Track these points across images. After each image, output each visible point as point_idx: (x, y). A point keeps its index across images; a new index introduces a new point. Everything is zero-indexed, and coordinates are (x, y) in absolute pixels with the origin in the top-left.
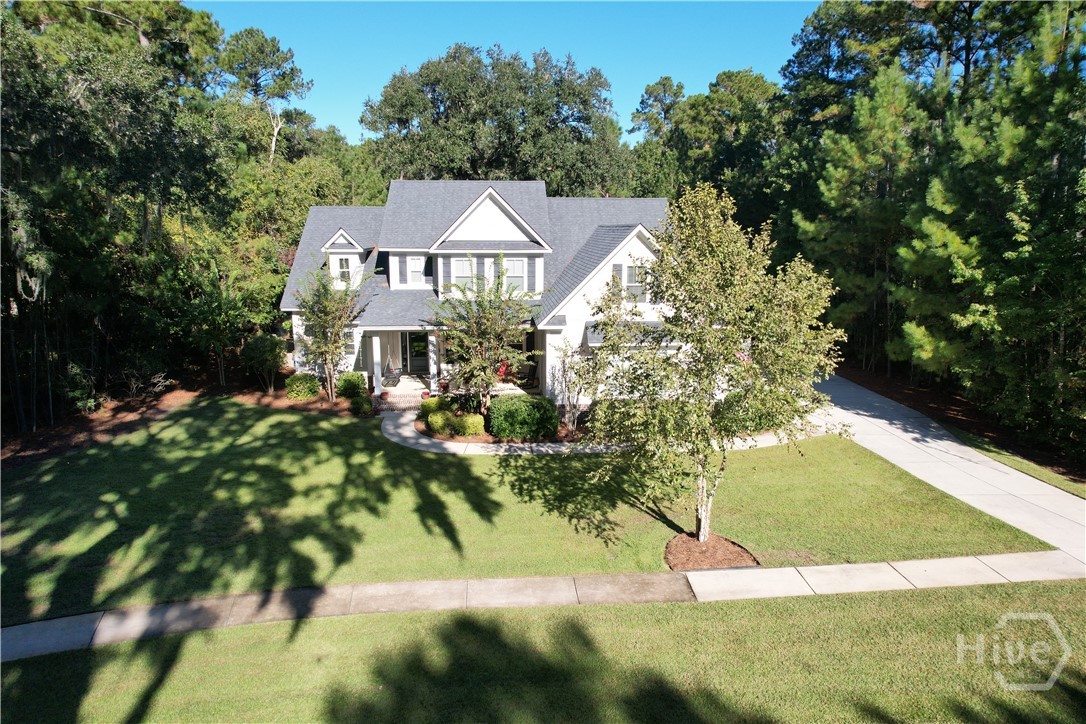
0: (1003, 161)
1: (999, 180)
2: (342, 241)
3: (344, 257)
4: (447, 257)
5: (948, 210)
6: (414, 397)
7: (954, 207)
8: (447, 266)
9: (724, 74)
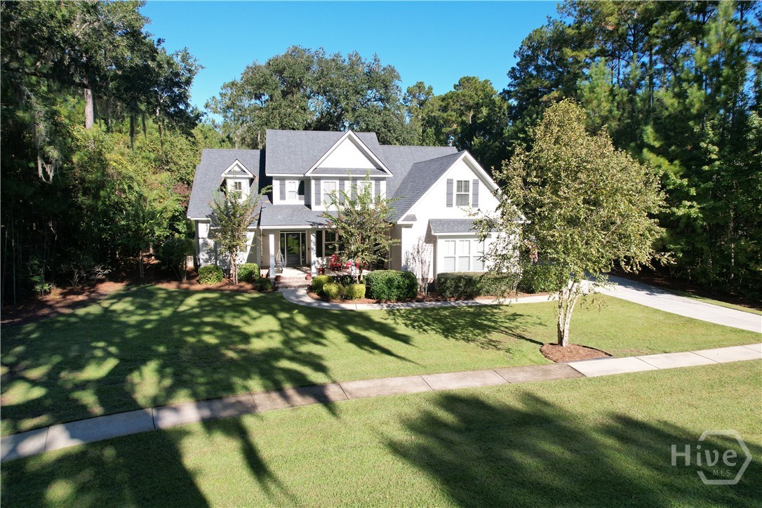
0: (694, 111)
1: (691, 123)
2: (237, 169)
3: (238, 181)
4: (318, 179)
5: (657, 144)
6: (300, 278)
7: (661, 143)
8: (318, 186)
9: (464, 78)
